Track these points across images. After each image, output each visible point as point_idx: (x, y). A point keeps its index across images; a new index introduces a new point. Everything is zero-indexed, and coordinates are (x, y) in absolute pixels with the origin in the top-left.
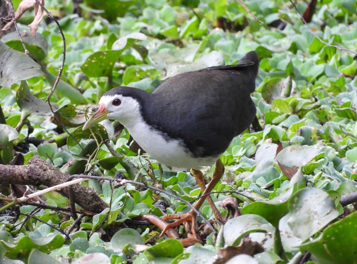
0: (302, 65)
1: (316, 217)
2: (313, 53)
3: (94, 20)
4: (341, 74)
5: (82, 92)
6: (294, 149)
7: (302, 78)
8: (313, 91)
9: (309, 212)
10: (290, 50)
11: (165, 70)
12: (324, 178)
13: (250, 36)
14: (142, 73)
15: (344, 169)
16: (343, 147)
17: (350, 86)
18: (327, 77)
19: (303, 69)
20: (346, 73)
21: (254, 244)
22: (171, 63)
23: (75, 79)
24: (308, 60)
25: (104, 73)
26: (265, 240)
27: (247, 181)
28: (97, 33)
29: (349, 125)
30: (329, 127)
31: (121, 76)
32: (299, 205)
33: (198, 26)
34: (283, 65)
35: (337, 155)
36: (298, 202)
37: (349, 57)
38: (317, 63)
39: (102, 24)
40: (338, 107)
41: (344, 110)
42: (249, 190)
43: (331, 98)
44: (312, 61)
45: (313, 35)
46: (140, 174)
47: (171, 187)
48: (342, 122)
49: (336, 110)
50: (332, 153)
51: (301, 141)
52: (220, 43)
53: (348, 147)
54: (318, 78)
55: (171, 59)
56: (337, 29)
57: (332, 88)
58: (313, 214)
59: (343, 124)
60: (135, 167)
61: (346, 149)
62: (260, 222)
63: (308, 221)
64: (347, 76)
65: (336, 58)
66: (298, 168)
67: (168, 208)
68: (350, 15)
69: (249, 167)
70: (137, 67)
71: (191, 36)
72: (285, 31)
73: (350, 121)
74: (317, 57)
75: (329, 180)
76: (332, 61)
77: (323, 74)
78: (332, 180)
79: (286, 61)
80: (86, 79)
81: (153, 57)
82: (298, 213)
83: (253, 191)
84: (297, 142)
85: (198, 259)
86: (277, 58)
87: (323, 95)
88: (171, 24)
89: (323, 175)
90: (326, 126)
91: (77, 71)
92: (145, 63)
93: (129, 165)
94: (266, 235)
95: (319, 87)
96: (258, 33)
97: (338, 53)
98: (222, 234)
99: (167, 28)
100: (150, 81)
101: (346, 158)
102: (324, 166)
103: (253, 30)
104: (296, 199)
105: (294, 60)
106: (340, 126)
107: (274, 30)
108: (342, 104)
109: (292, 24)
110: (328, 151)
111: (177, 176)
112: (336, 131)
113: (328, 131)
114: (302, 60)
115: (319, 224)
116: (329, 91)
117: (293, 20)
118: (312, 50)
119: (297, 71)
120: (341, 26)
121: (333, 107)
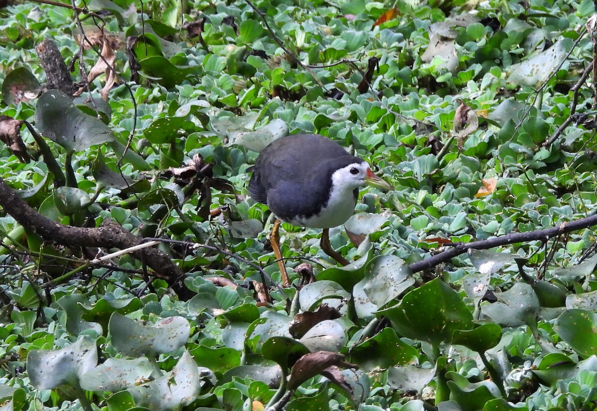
0: (361, 133)
1: (392, 283)
2: (371, 123)
3: (152, 88)
4: (401, 143)
5: (145, 157)
6: (362, 217)
7: (362, 147)
8: (373, 160)
9: (385, 279)
10: (349, 119)
11: (227, 137)
12: (389, 246)
13: (308, 104)
14: (204, 140)
15: (410, 237)
16: (407, 216)
17: (410, 155)
18: (386, 146)
19: (362, 138)
20: (406, 143)
21: (330, 310)
22: (233, 130)
23: (138, 145)
24: (367, 130)
25: (166, 140)
26: (341, 306)
27: (314, 248)
28: (156, 100)
29: (412, 194)
30: (392, 196)
31: (183, 142)
32: (376, 271)
33: (256, 94)
34: (343, 133)
35: (402, 223)
36: (374, 268)
37: (408, 127)
38: (376, 132)
39: (160, 91)
40: (401, 176)
41: (406, 179)
42: (316, 257)
43: (393, 167)
44: (371, 130)
45: (371, 105)
46: (210, 240)
47: (240, 252)
48: (405, 191)
49: (398, 179)
50: (397, 221)
51: (365, 209)
52: (278, 111)
53: (412, 215)
54: (377, 147)
55: (233, 127)
56: (393, 99)
57: (393, 158)
58: (390, 281)
59: (406, 193)
60: (205, 232)
61: (410, 218)
62: (336, 288)
63: (384, 288)
64: (407, 146)
65: (395, 128)
66: (366, 235)
67: (237, 274)
68: (405, 86)
69: (315, 233)
70: (199, 134)
71: (249, 104)
72: (342, 100)
73: (412, 190)
74: (375, 126)
75: (395, 248)
76: (392, 130)
77: (382, 143)
78: (398, 248)
79: (346, 130)
80: (149, 145)
81: (215, 124)
82: (374, 280)
83: (321, 258)
84: (362, 210)
85: (273, 324)
86: (336, 127)
87: (384, 164)
88: (228, 92)
89: (389, 243)
90: (389, 194)
91: (140, 138)
92: (206, 130)
93: (198, 231)
94: (342, 302)
95: (380, 156)
96: (315, 102)
97: (396, 122)
98: (298, 299)
99: (225, 96)
100: (212, 148)
101: (410, 226)
102: (390, 234)
103: (310, 99)
104: (372, 265)
105: (352, 128)
106: (404, 195)
107: (330, 100)
108: (404, 173)
109: (349, 94)
110: (393, 219)
111: (245, 242)
112: (400, 199)
113: (392, 199)
114: (360, 129)
115: (395, 290)
116: (389, 161)
117: (350, 90)
118: (370, 120)
119: (357, 140)
120: (397, 96)
121: (396, 176)
